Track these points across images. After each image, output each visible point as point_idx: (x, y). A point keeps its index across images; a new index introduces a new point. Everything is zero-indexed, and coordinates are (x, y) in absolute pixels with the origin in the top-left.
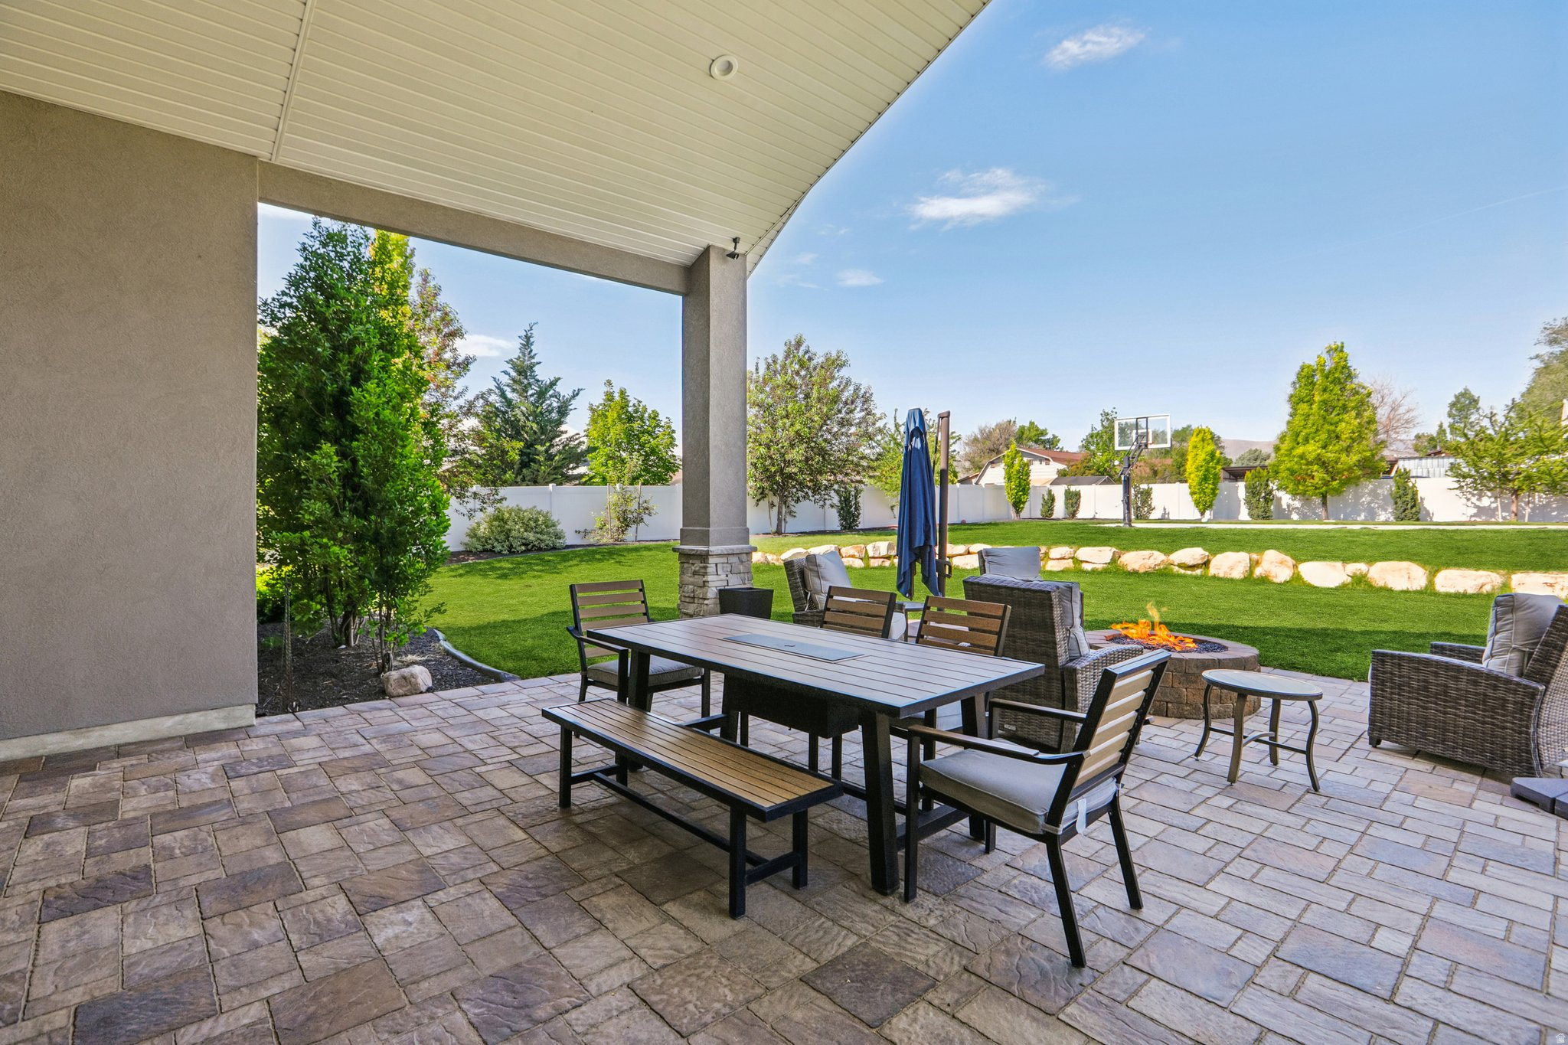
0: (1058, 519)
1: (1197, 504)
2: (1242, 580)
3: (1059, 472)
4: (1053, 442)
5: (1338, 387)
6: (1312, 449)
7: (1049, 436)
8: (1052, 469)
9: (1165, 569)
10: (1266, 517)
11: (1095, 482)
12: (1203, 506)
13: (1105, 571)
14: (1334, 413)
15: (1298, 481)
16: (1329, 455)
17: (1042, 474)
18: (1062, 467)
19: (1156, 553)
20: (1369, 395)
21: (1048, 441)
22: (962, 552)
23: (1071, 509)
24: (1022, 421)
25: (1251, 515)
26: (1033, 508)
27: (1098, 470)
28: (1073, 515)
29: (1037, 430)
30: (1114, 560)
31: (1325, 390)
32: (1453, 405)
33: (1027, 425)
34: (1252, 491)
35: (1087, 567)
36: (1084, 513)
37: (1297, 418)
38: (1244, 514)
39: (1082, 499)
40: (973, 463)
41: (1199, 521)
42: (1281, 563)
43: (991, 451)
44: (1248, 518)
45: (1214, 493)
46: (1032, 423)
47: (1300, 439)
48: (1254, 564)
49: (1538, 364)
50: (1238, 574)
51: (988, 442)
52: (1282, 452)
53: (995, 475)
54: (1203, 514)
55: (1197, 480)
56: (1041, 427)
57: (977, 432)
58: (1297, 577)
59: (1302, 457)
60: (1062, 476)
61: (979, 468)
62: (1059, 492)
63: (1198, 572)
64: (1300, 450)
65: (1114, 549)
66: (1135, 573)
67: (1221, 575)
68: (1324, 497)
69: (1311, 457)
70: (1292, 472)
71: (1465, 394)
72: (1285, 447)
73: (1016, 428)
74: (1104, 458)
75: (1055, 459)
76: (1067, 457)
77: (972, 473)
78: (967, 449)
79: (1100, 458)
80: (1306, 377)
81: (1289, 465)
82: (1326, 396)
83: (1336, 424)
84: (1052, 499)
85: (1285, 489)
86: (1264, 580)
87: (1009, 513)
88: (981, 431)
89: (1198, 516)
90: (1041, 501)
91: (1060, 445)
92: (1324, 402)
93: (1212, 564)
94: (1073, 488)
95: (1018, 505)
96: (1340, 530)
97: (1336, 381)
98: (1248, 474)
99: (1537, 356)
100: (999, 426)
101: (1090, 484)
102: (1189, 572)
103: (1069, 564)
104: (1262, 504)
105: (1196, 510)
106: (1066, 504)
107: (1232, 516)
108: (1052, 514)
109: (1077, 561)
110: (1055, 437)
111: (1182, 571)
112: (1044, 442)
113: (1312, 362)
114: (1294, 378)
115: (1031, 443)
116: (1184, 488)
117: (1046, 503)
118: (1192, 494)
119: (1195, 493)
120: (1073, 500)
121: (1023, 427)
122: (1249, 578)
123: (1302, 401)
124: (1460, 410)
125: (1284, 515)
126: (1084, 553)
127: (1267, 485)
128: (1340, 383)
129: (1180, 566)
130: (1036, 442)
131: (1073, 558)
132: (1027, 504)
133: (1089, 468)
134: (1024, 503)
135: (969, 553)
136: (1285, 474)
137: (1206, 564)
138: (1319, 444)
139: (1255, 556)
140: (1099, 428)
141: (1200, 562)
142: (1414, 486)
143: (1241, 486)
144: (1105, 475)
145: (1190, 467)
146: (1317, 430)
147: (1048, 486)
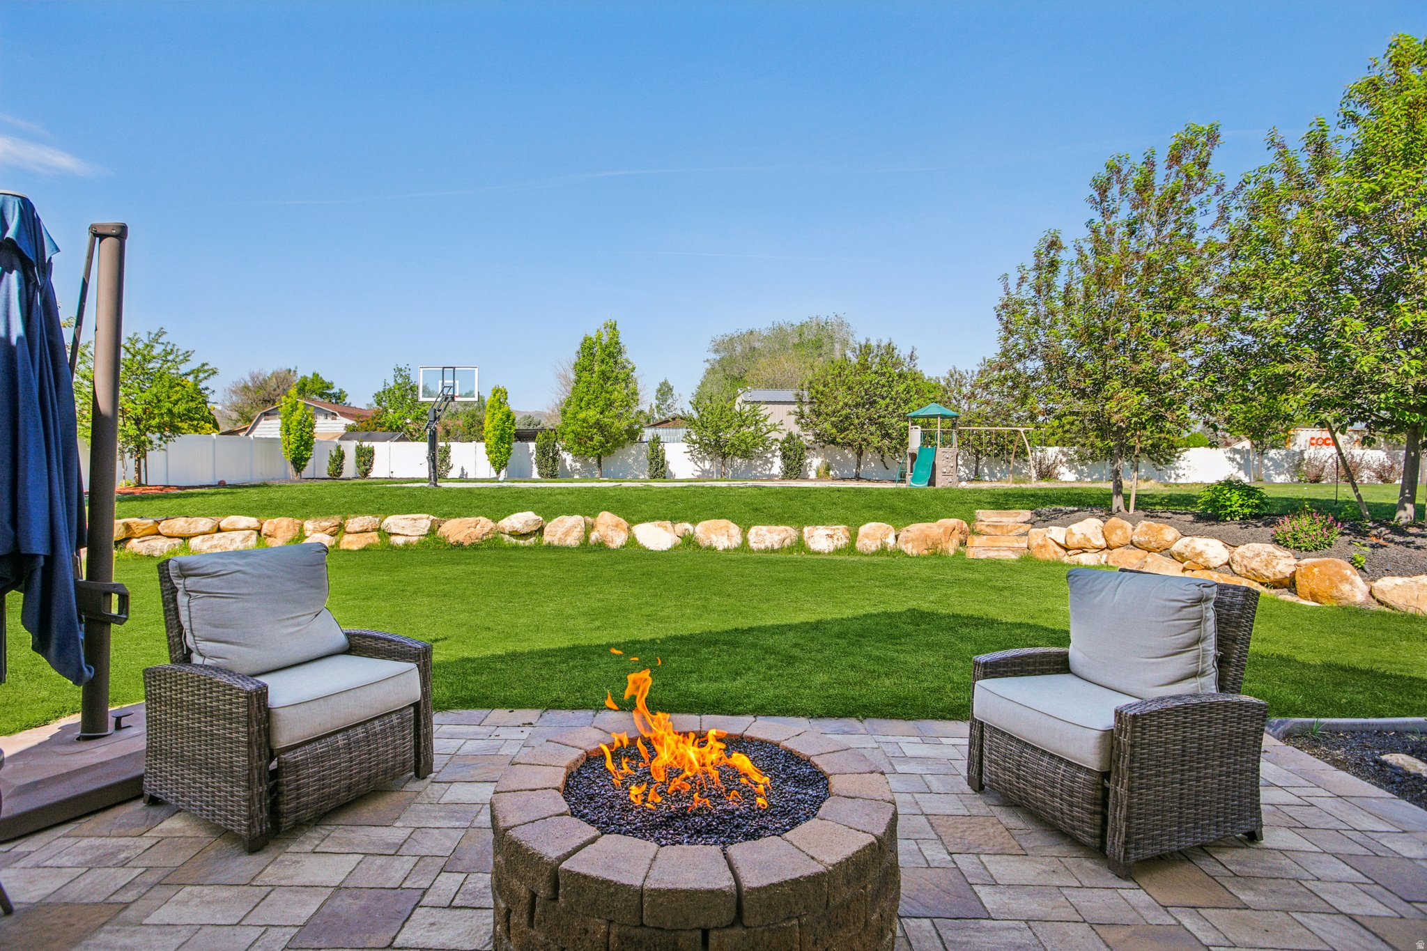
0: (349, 479)
1: (494, 463)
2: (578, 548)
3: (347, 427)
4: (339, 397)
5: (612, 360)
6: (592, 414)
7: (335, 390)
8: (340, 424)
9: (494, 538)
10: (553, 476)
11: (390, 439)
12: (499, 465)
13: (423, 545)
14: (609, 383)
15: (580, 443)
16: (605, 420)
17: (328, 428)
18: (350, 422)
19: (483, 519)
20: (633, 369)
21: (334, 395)
22: (206, 529)
23: (363, 468)
24: (305, 371)
25: (541, 474)
26: (318, 464)
27: (390, 427)
28: (365, 474)
29: (323, 382)
30: (432, 531)
31: (602, 361)
32: (659, 391)
33: (310, 376)
34: (542, 451)
35: (399, 541)
36: (379, 471)
37: (581, 385)
38: (535, 475)
39: (375, 457)
40: (242, 414)
41: (495, 480)
42: (617, 526)
43: (266, 401)
44: (538, 477)
45: (509, 453)
46: (316, 375)
47: (583, 404)
48: (590, 528)
49: (708, 366)
50: (572, 541)
51: (262, 392)
52: (568, 415)
53: (270, 428)
54: (498, 473)
55: (494, 439)
56: (327, 379)
57: (248, 378)
58: (632, 541)
59: (584, 420)
60: (350, 433)
61: (249, 421)
62: (350, 448)
63: (532, 541)
64: (582, 415)
65: (432, 517)
66: (459, 545)
67: (556, 543)
68: (599, 458)
69: (592, 421)
70: (576, 434)
71: (665, 384)
72: (571, 410)
73: (297, 379)
74: (397, 415)
75: (343, 414)
76: (355, 412)
77: (240, 425)
78: (234, 398)
79: (392, 415)
80: (588, 349)
81: (574, 428)
82: (604, 367)
83: (611, 393)
84: (342, 456)
85: (569, 450)
86: (601, 546)
87: (286, 472)
88: (253, 379)
89: (494, 475)
90: (328, 458)
91: (347, 400)
92: (603, 373)
93: (547, 529)
94: (365, 444)
95: (299, 463)
96: (614, 488)
97: (610, 355)
98: (540, 435)
99: (707, 360)
100: (276, 375)
101: (385, 440)
102: (521, 542)
103: (373, 538)
104: (550, 464)
105: (492, 469)
106: (358, 462)
107: (526, 477)
108: (340, 473)
109: (385, 534)
110: (341, 392)
111: (514, 541)
112: (329, 395)
113: (593, 335)
114: (578, 348)
115: (314, 396)
116: (481, 446)
117: (335, 460)
118: (489, 453)
119: (491, 452)
120: (366, 458)
121: (305, 378)
122: (585, 545)
123: (585, 369)
124: (662, 395)
125: (568, 475)
126: (394, 522)
127: (554, 446)
128: (614, 357)
129: (511, 534)
130: (321, 395)
131: (379, 530)
132: (310, 462)
133: (382, 425)
134: (307, 459)
135: (219, 530)
136: (571, 436)
137: (541, 531)
138: (598, 409)
139: (589, 519)
140: (392, 384)
141: (535, 528)
142: (663, 449)
143: (532, 446)
144: (399, 433)
145: (488, 425)
146: (597, 397)
147: (337, 440)
